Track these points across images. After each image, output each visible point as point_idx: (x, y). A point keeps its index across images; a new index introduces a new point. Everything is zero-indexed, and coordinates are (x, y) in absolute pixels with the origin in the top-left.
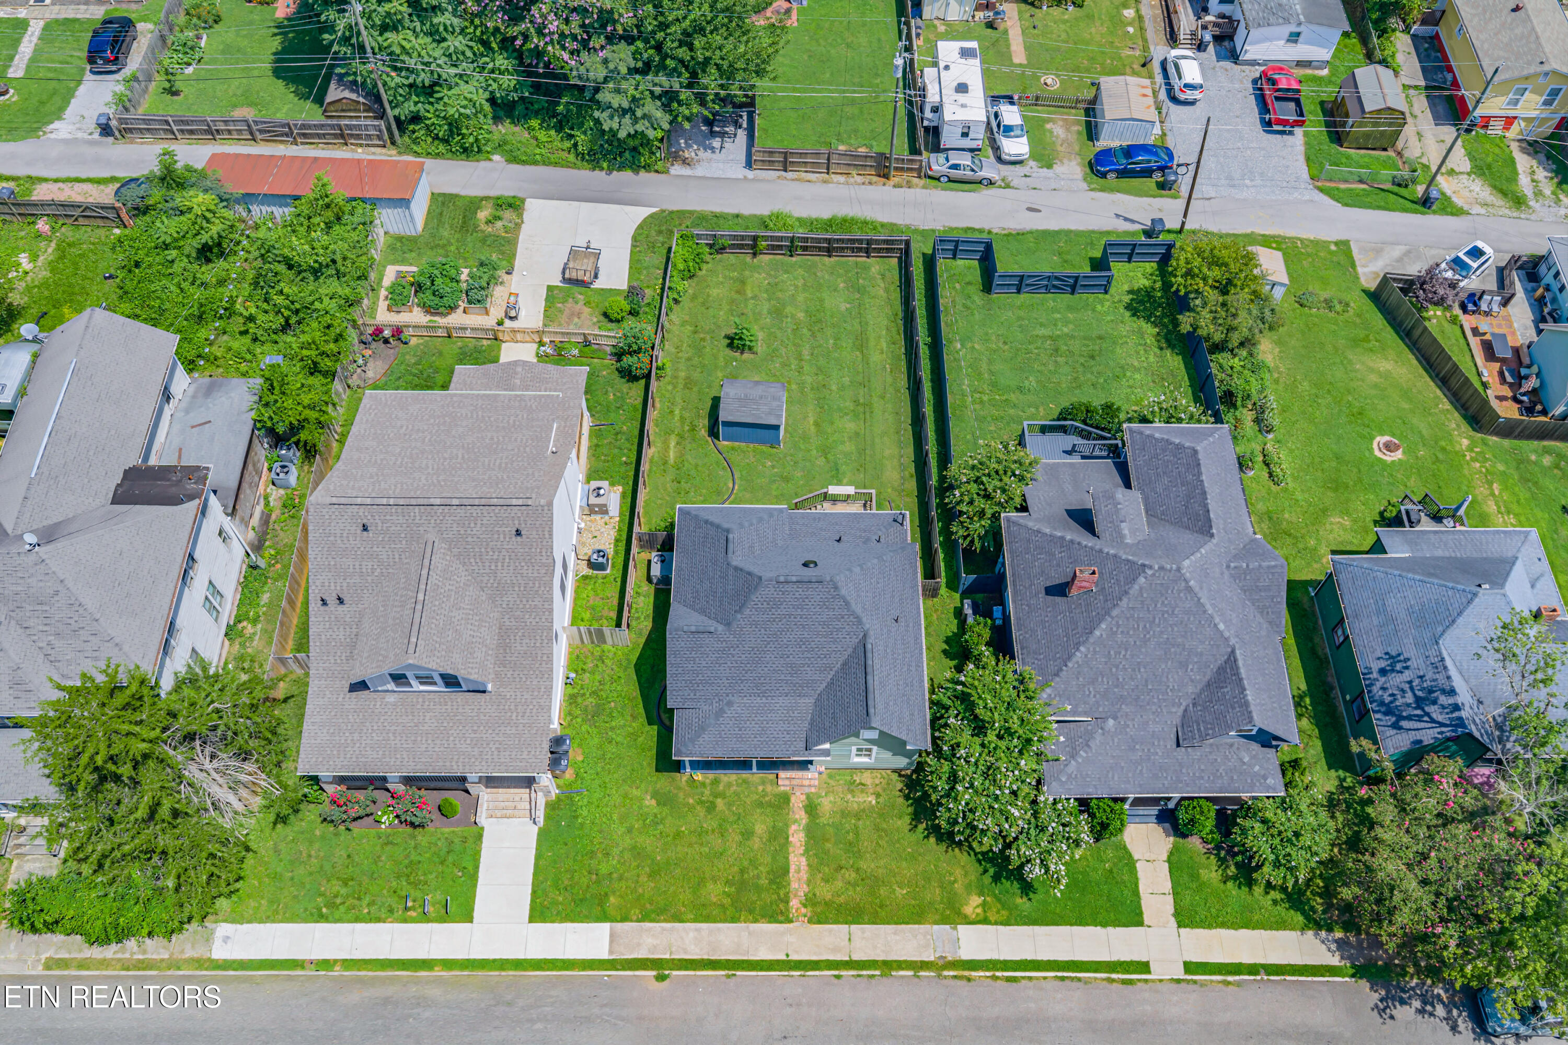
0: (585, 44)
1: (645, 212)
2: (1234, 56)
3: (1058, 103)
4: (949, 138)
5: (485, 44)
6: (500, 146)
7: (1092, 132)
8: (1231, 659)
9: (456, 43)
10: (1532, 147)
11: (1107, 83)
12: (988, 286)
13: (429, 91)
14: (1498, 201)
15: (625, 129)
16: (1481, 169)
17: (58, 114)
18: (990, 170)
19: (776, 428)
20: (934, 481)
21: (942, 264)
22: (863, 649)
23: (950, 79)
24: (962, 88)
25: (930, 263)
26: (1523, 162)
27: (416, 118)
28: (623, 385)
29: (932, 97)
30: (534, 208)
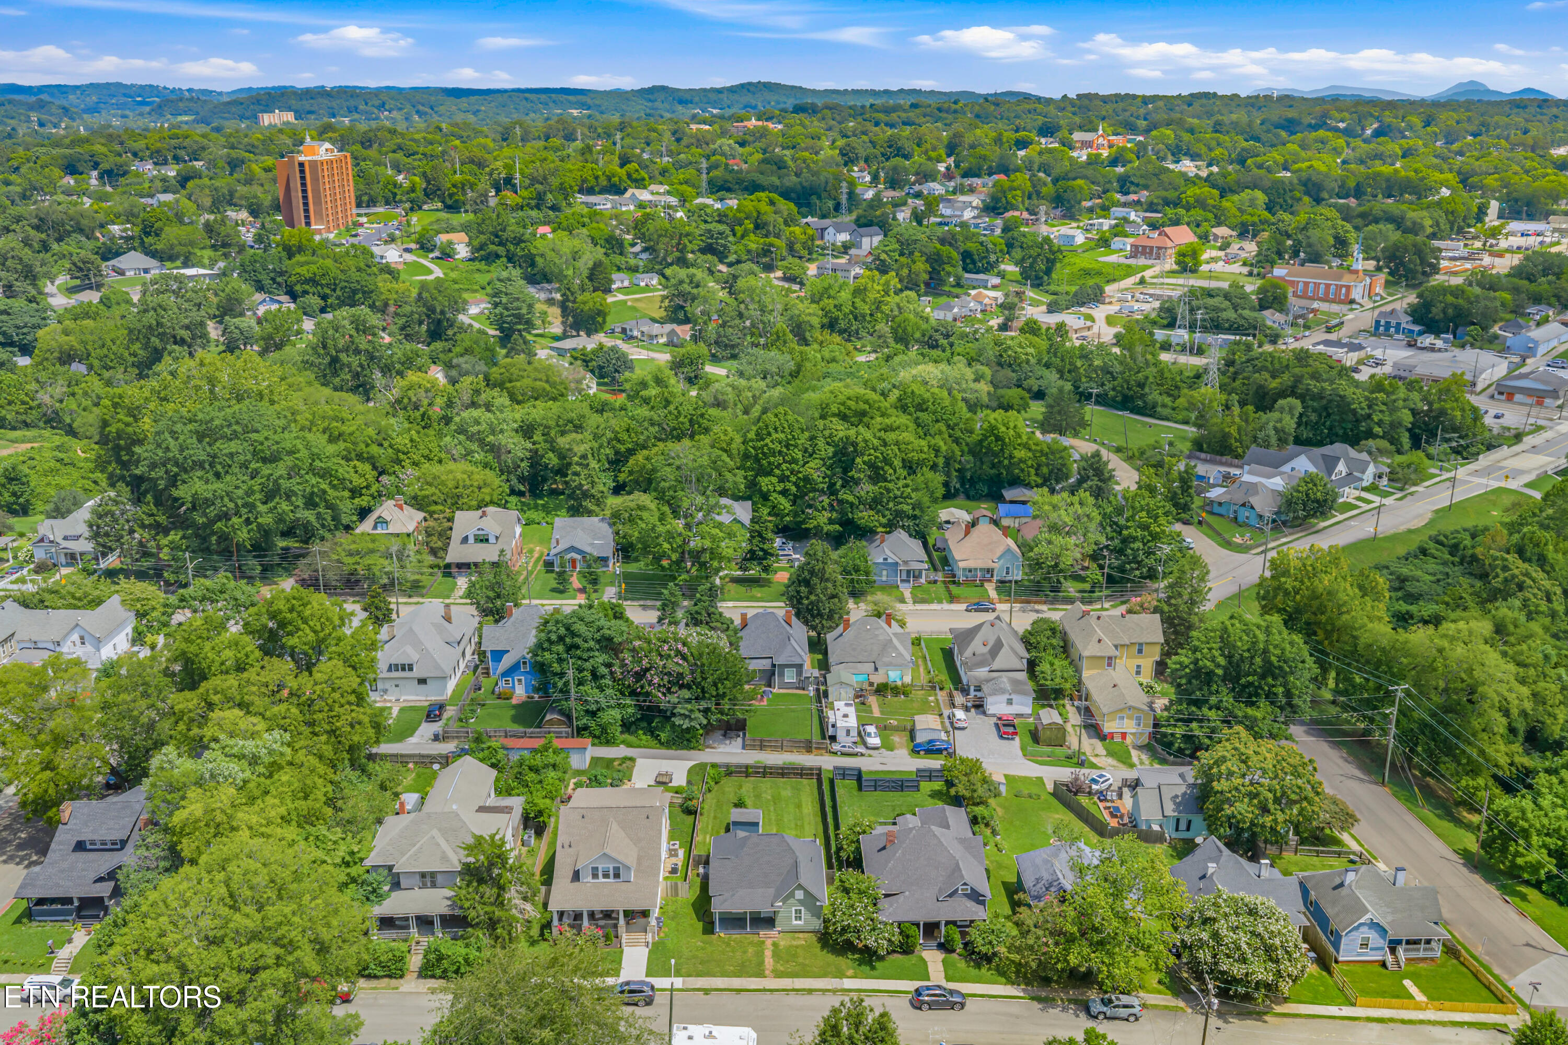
0: (669, 689)
1: (693, 763)
2: (984, 713)
3: (896, 729)
4: (841, 735)
5: (622, 693)
6: (623, 742)
7: (912, 738)
8: (957, 865)
9: (609, 691)
10: (1140, 748)
11: (917, 718)
12: (860, 788)
13: (593, 714)
14: (1120, 765)
15: (686, 724)
16: (1110, 754)
17: (411, 735)
18: (860, 749)
19: (757, 824)
20: (833, 849)
21: (838, 782)
22: (796, 864)
23: (839, 714)
24: (846, 716)
25: (832, 782)
26: (1134, 754)
27: (586, 728)
28: (685, 817)
29: (832, 720)
30: (639, 761)
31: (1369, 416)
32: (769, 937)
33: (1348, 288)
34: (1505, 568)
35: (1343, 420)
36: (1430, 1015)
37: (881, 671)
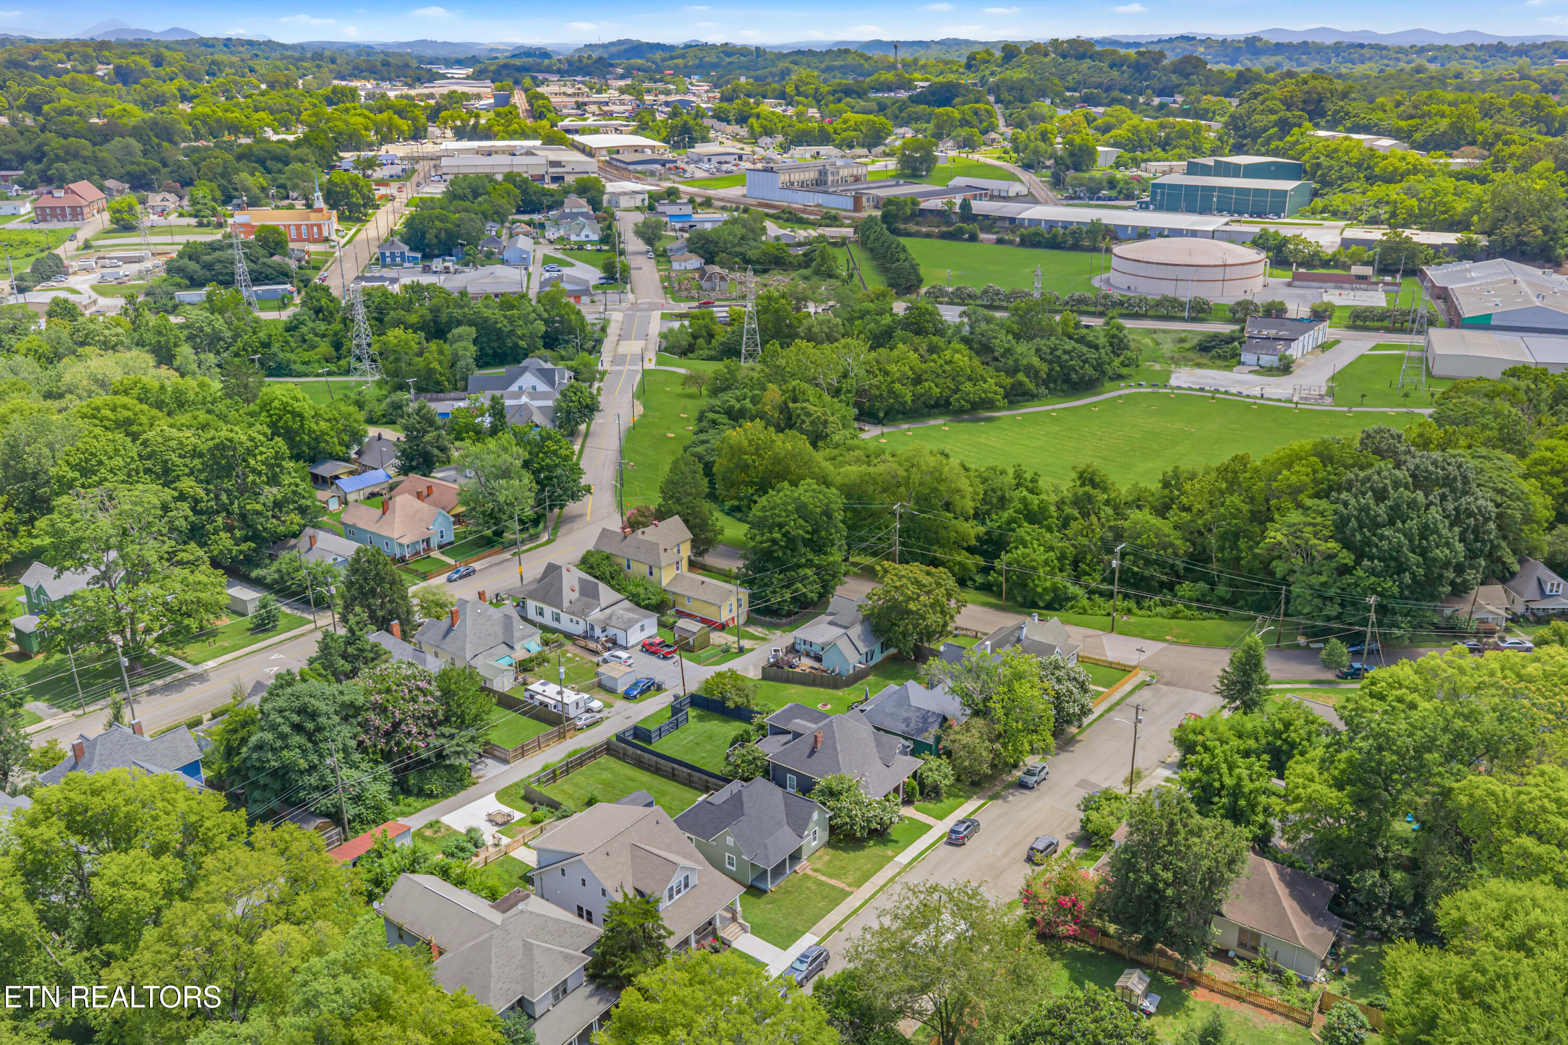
14: (758, 642)
26: (751, 631)
29: (551, 703)
31: (512, 332)
32: (803, 866)
33: (319, 226)
34: (809, 414)
35: (489, 340)
36: (1117, 696)
37: (517, 646)
